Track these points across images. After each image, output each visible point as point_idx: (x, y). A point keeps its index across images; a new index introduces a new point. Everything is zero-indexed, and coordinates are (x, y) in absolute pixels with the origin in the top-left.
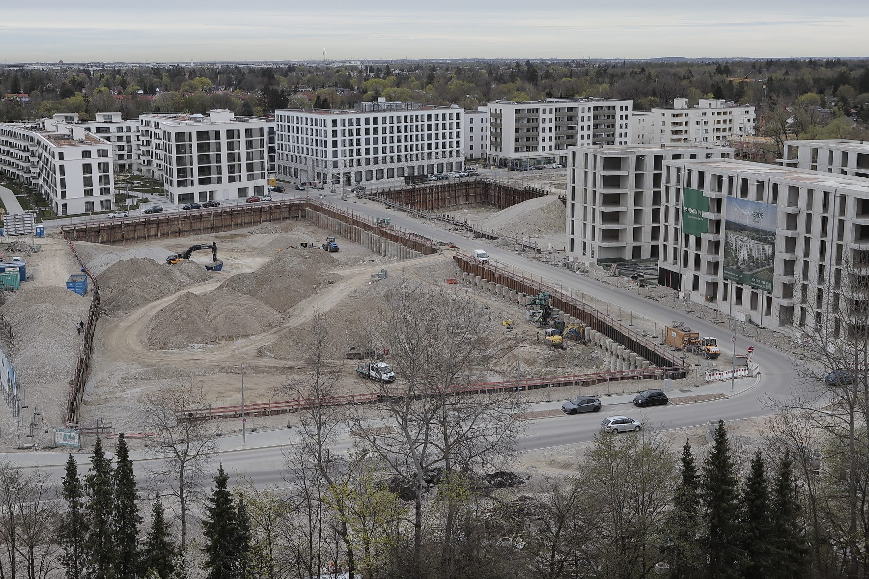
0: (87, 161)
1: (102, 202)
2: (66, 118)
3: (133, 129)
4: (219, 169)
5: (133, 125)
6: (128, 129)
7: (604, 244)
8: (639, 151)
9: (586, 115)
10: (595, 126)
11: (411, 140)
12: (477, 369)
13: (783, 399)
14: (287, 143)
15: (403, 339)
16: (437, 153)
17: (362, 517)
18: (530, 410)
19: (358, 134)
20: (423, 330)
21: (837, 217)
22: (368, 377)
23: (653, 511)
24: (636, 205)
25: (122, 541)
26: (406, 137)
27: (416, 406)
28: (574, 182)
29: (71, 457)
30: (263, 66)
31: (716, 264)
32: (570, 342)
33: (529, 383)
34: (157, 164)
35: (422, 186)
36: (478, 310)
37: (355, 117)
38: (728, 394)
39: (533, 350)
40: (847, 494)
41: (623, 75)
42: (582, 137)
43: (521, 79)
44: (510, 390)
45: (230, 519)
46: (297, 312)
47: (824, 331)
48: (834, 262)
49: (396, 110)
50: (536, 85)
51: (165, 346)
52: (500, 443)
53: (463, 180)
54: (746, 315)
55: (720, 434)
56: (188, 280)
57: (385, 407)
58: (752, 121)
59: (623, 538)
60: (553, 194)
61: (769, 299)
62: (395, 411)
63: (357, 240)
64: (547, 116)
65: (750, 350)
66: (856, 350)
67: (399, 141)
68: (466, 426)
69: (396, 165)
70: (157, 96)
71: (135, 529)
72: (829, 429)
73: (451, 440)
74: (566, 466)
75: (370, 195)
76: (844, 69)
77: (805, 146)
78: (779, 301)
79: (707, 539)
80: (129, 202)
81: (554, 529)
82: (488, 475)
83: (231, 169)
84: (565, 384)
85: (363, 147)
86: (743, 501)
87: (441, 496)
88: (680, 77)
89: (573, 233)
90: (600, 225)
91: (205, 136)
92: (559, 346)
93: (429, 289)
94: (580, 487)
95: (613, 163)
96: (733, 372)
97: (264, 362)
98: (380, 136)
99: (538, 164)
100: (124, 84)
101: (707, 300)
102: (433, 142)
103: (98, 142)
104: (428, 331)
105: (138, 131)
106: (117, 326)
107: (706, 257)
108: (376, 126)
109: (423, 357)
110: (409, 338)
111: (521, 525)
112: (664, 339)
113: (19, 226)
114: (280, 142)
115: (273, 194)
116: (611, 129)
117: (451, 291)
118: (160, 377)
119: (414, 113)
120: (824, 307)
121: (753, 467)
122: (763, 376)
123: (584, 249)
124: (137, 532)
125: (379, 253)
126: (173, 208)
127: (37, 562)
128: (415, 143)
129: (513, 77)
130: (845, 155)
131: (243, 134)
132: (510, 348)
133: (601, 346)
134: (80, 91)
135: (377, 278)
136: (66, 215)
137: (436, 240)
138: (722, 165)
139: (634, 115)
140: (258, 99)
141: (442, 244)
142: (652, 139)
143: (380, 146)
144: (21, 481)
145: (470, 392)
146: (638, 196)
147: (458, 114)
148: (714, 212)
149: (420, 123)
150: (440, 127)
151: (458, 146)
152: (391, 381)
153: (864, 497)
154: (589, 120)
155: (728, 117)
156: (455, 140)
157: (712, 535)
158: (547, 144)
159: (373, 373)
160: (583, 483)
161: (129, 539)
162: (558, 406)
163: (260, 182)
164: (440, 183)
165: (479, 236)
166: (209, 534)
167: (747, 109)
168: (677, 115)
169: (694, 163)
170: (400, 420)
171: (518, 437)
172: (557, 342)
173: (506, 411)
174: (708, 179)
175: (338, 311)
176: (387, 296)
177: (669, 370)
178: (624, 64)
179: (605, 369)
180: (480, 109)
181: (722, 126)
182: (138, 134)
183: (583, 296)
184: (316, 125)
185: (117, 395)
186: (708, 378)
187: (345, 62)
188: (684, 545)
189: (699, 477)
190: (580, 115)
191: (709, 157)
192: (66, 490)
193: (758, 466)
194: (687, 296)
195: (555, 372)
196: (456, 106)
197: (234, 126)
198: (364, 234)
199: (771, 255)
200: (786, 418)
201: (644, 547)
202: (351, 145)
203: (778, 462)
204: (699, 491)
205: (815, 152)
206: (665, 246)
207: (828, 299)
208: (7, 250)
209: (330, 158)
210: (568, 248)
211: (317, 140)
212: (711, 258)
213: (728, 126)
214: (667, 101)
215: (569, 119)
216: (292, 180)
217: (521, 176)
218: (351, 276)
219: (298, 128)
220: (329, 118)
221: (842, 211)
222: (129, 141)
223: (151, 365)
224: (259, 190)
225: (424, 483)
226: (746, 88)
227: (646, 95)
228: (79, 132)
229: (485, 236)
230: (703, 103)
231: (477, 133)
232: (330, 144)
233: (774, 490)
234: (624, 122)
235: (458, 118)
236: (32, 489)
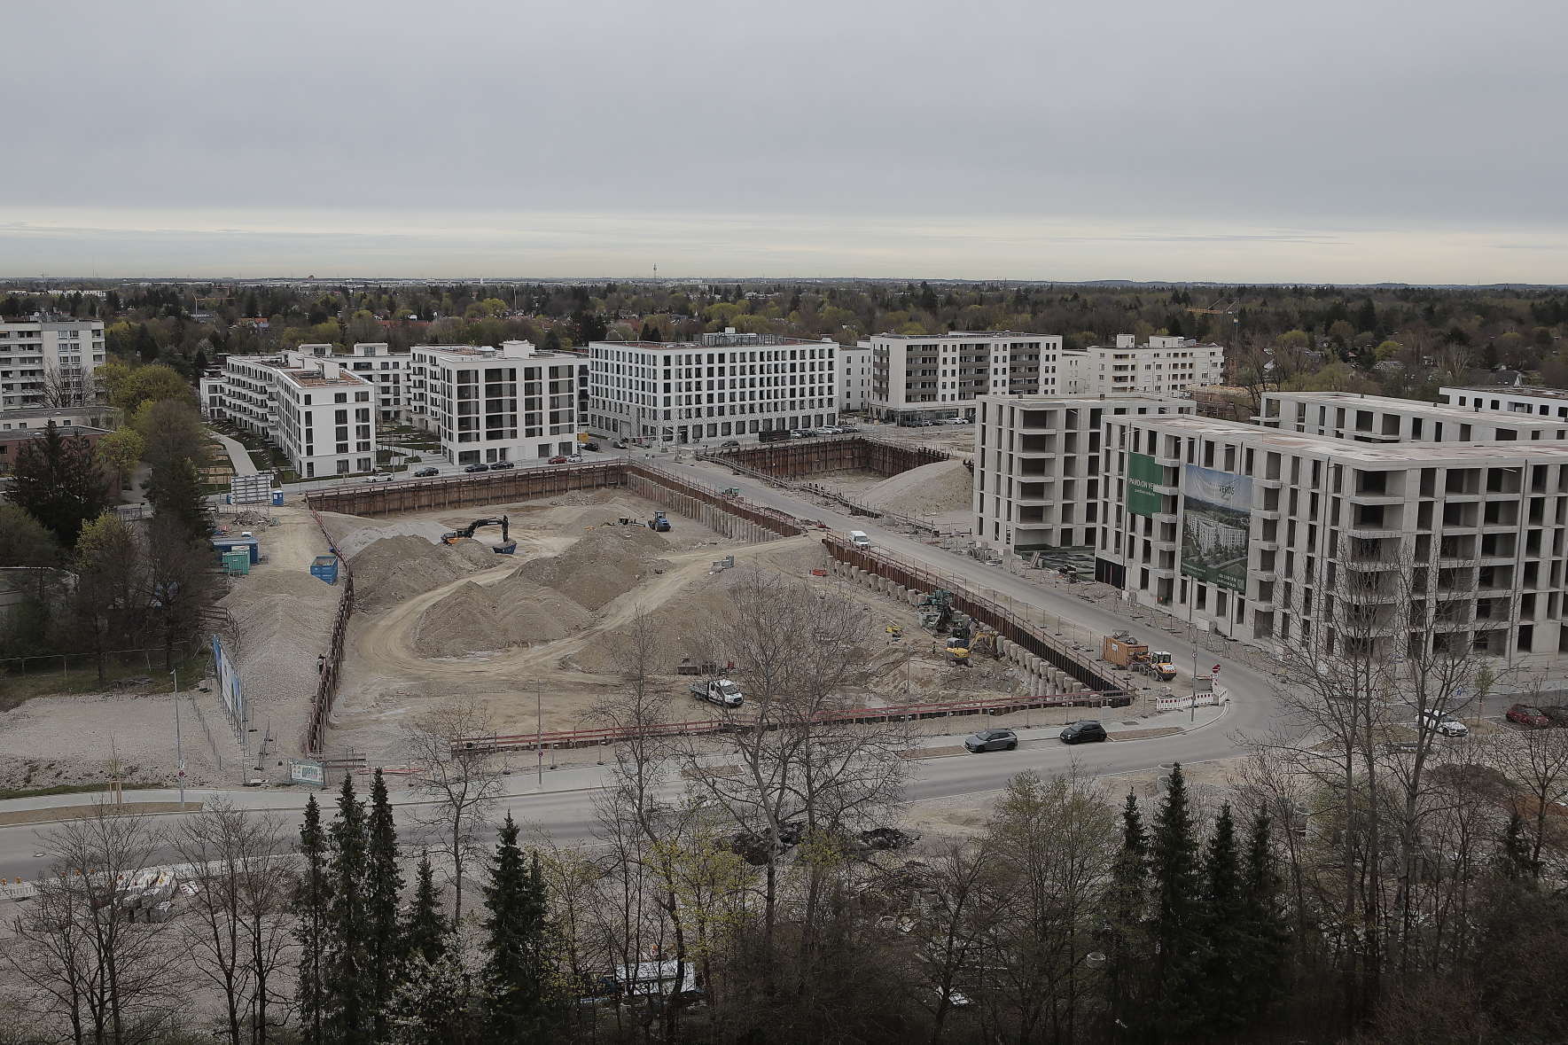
0: (341, 407)
1: (359, 460)
2: (316, 350)
3: (403, 365)
4: (514, 419)
5: (403, 360)
6: (396, 365)
7: (1023, 526)
8: (1071, 403)
9: (1001, 354)
10: (1013, 369)
11: (769, 384)
12: (852, 691)
13: (1259, 735)
14: (604, 386)
15: (754, 649)
16: (802, 402)
17: (695, 885)
18: (922, 746)
19: (699, 375)
20: (781, 637)
21: (1332, 494)
22: (706, 699)
23: (1086, 883)
24: (1065, 474)
25: (377, 912)
26: (761, 379)
27: (770, 738)
28: (984, 443)
29: (312, 798)
30: (575, 284)
31: (1172, 554)
32: (976, 656)
33: (921, 709)
34: (432, 412)
35: (783, 445)
36: (854, 612)
37: (694, 352)
38: (1185, 727)
39: (927, 666)
40: (1342, 863)
41: (1050, 302)
42: (995, 382)
43: (915, 306)
44: (896, 719)
45: (520, 886)
46: (613, 611)
47: (1313, 646)
48: (1326, 554)
49: (749, 344)
50: (935, 313)
51: (438, 653)
52: (881, 790)
53: (837, 438)
54: (1210, 623)
55: (1176, 782)
56: (469, 566)
57: (729, 740)
58: (1219, 365)
59: (1044, 919)
60: (956, 458)
61: (1242, 602)
62: (741, 744)
63: (694, 515)
64: (950, 355)
65: (1216, 669)
66: (1356, 671)
67: (752, 385)
68: (836, 767)
69: (747, 417)
70: (435, 322)
71: (395, 896)
72: (1319, 776)
73: (817, 785)
74: (970, 821)
75: (713, 455)
76: (1339, 299)
77: (1288, 400)
78: (1254, 604)
79: (1156, 921)
80: (395, 461)
81: (953, 906)
82: (865, 832)
83: (530, 419)
84: (970, 712)
85: (704, 393)
86: (1205, 872)
87: (801, 860)
88: (1125, 306)
89: (981, 511)
90: (1018, 500)
91: (497, 375)
92: (961, 661)
93: (789, 582)
94: (988, 850)
95: (1036, 418)
96: (1194, 699)
97: (568, 676)
98: (727, 378)
99: (937, 418)
100: (392, 306)
101: (1159, 601)
102: (798, 387)
103: (356, 383)
104: (788, 639)
105: (409, 368)
106: (375, 625)
107: (1158, 544)
108: (722, 365)
109: (781, 672)
110: (762, 648)
111: (908, 900)
112: (1102, 653)
113: (251, 490)
114: (595, 385)
115: (584, 453)
116: (1034, 373)
117: (819, 586)
118: (429, 695)
119: (773, 349)
120: (1314, 613)
121: (1218, 826)
122: (1233, 705)
123: (997, 532)
124: (397, 900)
125: (724, 534)
126: (452, 471)
127: (265, 937)
128: (773, 388)
129: (904, 302)
130: (1341, 412)
131: (546, 373)
132: (897, 663)
133: (1018, 662)
134: (335, 315)
135: (720, 567)
136: (312, 477)
137: (799, 517)
138: (1180, 422)
139: (1064, 355)
140: (566, 328)
141: (808, 522)
142: (1087, 388)
143: (727, 391)
144: (246, 829)
145: (842, 721)
146: (1069, 463)
147: (831, 351)
148: (1168, 485)
149: (780, 362)
150: (807, 367)
151: (830, 393)
152: (736, 704)
153: (1364, 867)
154: (1004, 361)
155: (1188, 360)
156: (826, 384)
157: (1162, 916)
158: (949, 391)
159: (713, 694)
160: (991, 845)
161: (386, 908)
162: (961, 741)
163: (567, 438)
164: (805, 442)
165: (857, 512)
166: (491, 905)
167: (1212, 350)
168: (1121, 356)
169: (1143, 420)
170: (748, 757)
171: (905, 782)
172: (961, 656)
173: (890, 748)
174: (1161, 442)
175: (667, 609)
176: (733, 592)
177: (1108, 695)
178: (1052, 288)
179: (1023, 693)
180: (860, 344)
181: (1179, 371)
182: (408, 372)
183: (995, 594)
184: (643, 363)
185: (374, 717)
186: (1159, 706)
187: (683, 280)
188: (1124, 929)
189: (1146, 838)
190: (993, 354)
191: (1163, 413)
192: (305, 841)
193: (1225, 825)
194: (1133, 596)
195: (956, 695)
196: (829, 340)
197: (534, 363)
198: (704, 508)
199: (1243, 543)
200: (1262, 760)
201: (1072, 931)
202: (689, 389)
203: (1252, 819)
204: (1146, 857)
205: (1302, 408)
206: (1105, 530)
207: (1319, 603)
208: (234, 523)
209: (660, 406)
210: (975, 530)
211: (643, 382)
212: (1165, 546)
213: (1187, 371)
214: (1107, 337)
215: (979, 359)
216: (610, 435)
217: (914, 434)
218: (686, 564)
219: (618, 366)
220: (660, 354)
221: (1338, 488)
222: (396, 381)
223: (419, 678)
224: (565, 447)
225: (779, 842)
226: (1211, 322)
227: (1080, 329)
228: (332, 369)
229: (864, 513)
230: (1155, 341)
231: (855, 377)
232: (660, 388)
233: (1246, 856)
234: (1051, 364)
235: (831, 355)
236: (261, 840)
